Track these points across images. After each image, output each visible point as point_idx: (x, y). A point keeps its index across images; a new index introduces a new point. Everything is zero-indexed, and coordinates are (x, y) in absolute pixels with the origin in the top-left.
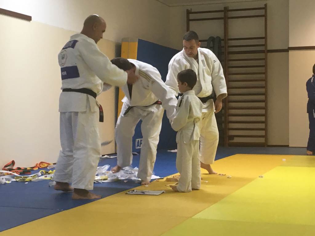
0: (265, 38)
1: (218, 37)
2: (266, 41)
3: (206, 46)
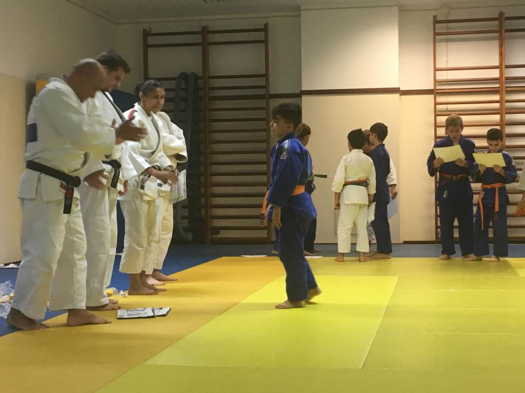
0: (266, 76)
1: (192, 73)
2: (267, 81)
3: (174, 87)
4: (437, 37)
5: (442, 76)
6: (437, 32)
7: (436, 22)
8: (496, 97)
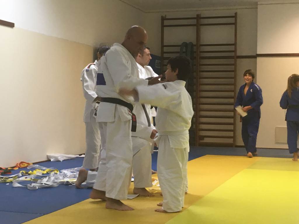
0: (235, 44)
1: (191, 43)
2: (236, 48)
3: (179, 51)
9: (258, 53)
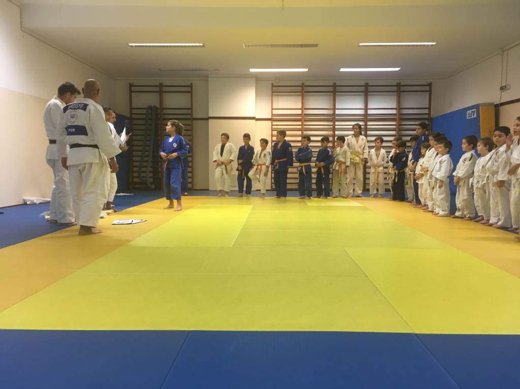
0: (191, 109)
1: (154, 106)
2: (192, 112)
3: (145, 112)
4: (274, 94)
5: (275, 112)
6: (273, 91)
7: (273, 86)
8: (300, 123)
9: (210, 116)
